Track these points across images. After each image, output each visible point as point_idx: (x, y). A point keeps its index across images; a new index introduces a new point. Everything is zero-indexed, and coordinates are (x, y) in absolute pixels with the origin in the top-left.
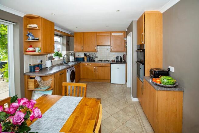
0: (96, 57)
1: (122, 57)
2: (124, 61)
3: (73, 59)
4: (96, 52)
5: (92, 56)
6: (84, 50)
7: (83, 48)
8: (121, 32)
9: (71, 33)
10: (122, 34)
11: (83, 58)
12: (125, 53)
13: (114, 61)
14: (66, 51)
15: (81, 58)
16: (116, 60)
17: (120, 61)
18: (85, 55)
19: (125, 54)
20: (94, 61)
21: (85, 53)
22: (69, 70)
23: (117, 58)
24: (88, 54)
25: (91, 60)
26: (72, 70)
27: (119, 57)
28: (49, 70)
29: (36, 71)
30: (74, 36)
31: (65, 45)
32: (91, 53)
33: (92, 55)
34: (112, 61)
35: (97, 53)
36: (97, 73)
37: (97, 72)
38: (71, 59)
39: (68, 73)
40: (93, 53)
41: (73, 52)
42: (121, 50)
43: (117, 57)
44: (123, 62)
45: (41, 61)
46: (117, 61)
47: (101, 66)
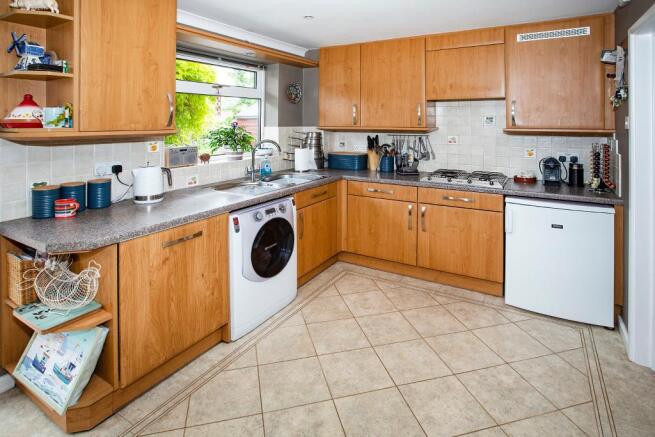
0: (425, 156)
1: (586, 161)
2: (602, 186)
3: (310, 162)
4: (423, 130)
5: (404, 151)
6: (363, 124)
7: (359, 112)
8: (582, 21)
9: (307, 53)
10: (588, 30)
11: (364, 159)
12: (604, 140)
13: (533, 181)
14: (280, 125)
15: (354, 157)
16: (540, 177)
17: (570, 184)
18: (372, 143)
19: (607, 148)
20: (415, 174)
21: (373, 135)
22: (245, 218)
23: (551, 165)
24: (385, 139)
25: (398, 168)
26: (267, 218)
27: (563, 159)
28: (149, 208)
29: (57, 215)
30: (318, 65)
31: (277, 102)
32: (398, 137)
33: (408, 147)
34: (517, 180)
35: (432, 135)
36: (424, 237)
37: (424, 230)
38: (305, 159)
39: (237, 231)
40: (412, 139)
41: (314, 130)
42: (574, 122)
43: (552, 160)
44: (592, 193)
45: (117, 169)
46: (552, 186)
47: (445, 202)
